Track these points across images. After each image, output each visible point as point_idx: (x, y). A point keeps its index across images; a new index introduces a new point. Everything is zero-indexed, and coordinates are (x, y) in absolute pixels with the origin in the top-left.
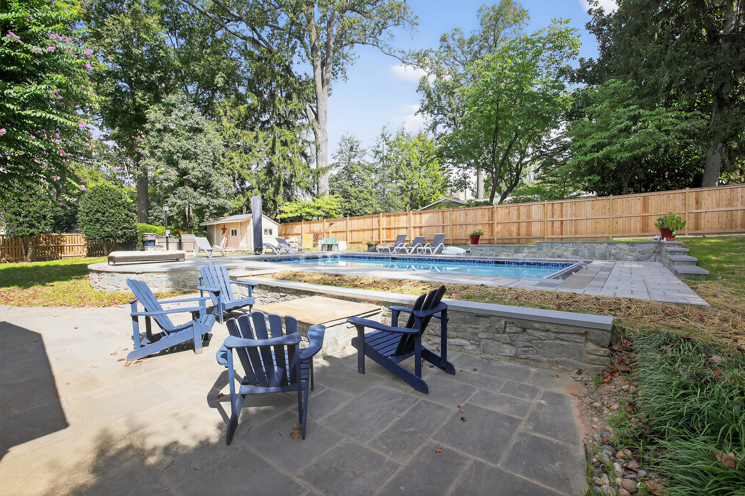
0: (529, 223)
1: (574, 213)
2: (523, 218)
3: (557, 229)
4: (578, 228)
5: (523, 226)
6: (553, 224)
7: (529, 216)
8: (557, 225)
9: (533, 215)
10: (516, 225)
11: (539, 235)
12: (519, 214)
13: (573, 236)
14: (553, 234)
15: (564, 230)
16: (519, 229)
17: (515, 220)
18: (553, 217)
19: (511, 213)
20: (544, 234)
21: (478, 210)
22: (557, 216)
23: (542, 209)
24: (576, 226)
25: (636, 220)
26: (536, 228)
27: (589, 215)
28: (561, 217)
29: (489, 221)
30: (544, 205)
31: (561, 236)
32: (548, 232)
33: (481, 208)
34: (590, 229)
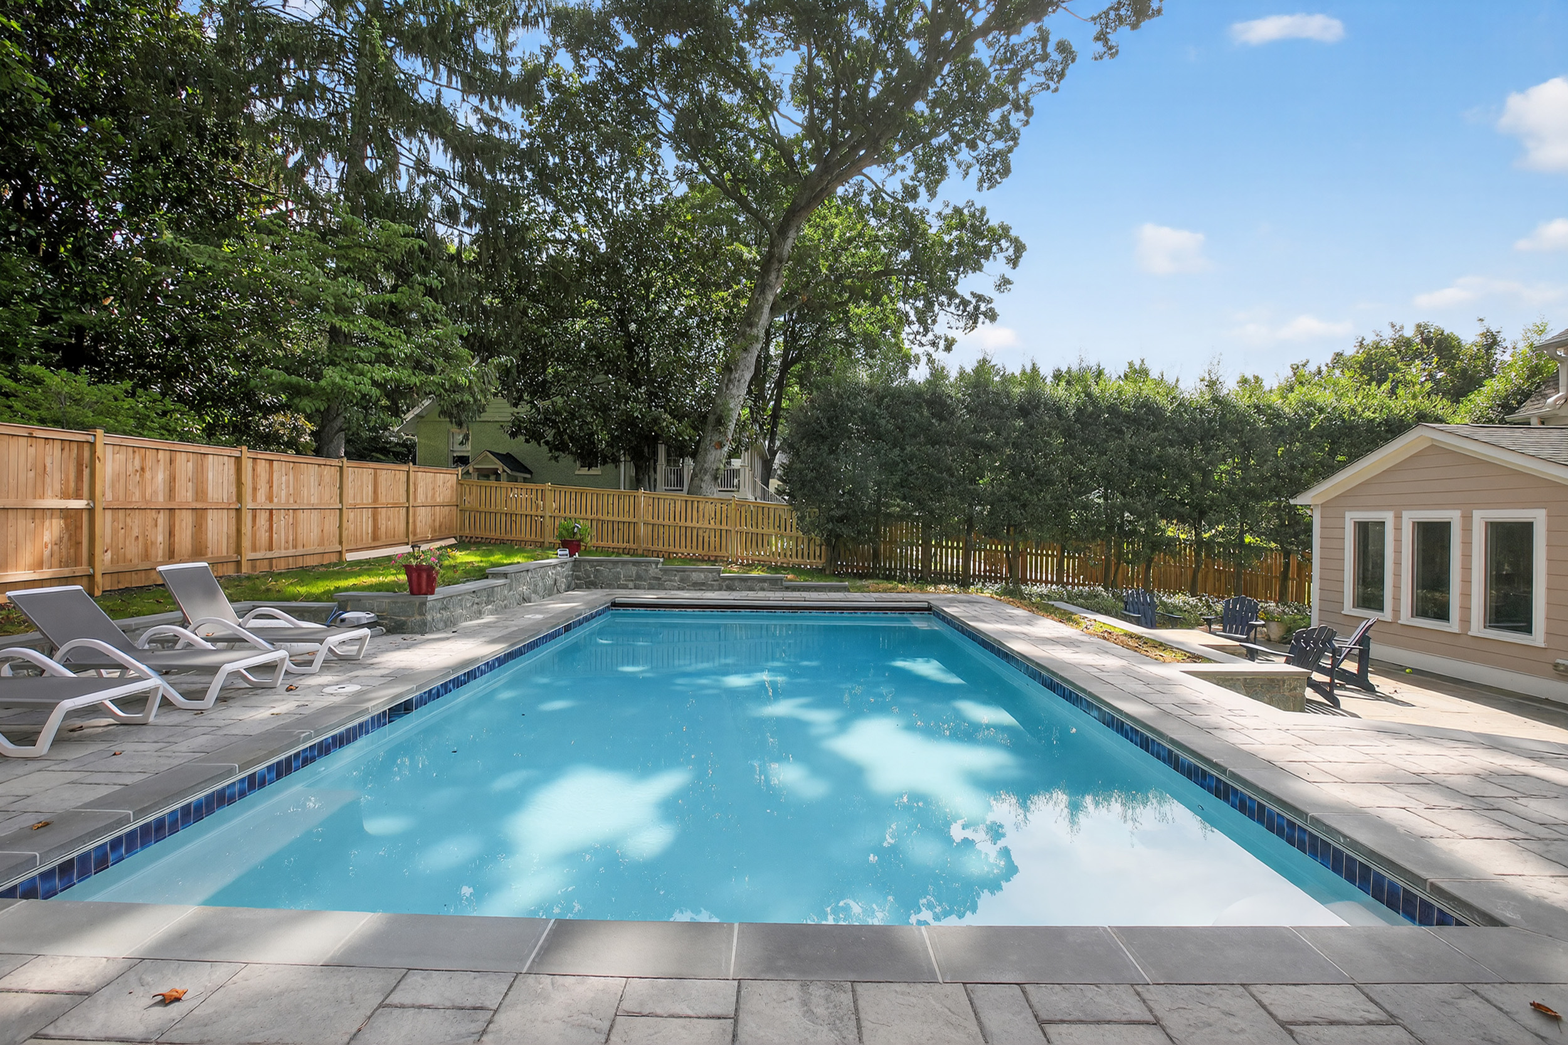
0: (200, 513)
1: (291, 492)
2: (185, 494)
3: (263, 536)
4: (299, 531)
5: (185, 523)
6: (254, 518)
7: (200, 492)
8: (263, 518)
9: (210, 487)
10: (162, 518)
11: (225, 554)
12: (172, 479)
13: (291, 552)
14: (254, 549)
15: (275, 536)
16: (171, 534)
17: (161, 499)
18: (254, 499)
19: (148, 474)
20: (238, 550)
21: (13, 442)
22: (262, 496)
23: (233, 471)
24: (295, 525)
25: (367, 515)
26: (218, 529)
27: (314, 500)
28: (270, 499)
29: (65, 495)
30: (238, 460)
31: (269, 555)
32: (246, 543)
33: (31, 436)
34: (315, 534)
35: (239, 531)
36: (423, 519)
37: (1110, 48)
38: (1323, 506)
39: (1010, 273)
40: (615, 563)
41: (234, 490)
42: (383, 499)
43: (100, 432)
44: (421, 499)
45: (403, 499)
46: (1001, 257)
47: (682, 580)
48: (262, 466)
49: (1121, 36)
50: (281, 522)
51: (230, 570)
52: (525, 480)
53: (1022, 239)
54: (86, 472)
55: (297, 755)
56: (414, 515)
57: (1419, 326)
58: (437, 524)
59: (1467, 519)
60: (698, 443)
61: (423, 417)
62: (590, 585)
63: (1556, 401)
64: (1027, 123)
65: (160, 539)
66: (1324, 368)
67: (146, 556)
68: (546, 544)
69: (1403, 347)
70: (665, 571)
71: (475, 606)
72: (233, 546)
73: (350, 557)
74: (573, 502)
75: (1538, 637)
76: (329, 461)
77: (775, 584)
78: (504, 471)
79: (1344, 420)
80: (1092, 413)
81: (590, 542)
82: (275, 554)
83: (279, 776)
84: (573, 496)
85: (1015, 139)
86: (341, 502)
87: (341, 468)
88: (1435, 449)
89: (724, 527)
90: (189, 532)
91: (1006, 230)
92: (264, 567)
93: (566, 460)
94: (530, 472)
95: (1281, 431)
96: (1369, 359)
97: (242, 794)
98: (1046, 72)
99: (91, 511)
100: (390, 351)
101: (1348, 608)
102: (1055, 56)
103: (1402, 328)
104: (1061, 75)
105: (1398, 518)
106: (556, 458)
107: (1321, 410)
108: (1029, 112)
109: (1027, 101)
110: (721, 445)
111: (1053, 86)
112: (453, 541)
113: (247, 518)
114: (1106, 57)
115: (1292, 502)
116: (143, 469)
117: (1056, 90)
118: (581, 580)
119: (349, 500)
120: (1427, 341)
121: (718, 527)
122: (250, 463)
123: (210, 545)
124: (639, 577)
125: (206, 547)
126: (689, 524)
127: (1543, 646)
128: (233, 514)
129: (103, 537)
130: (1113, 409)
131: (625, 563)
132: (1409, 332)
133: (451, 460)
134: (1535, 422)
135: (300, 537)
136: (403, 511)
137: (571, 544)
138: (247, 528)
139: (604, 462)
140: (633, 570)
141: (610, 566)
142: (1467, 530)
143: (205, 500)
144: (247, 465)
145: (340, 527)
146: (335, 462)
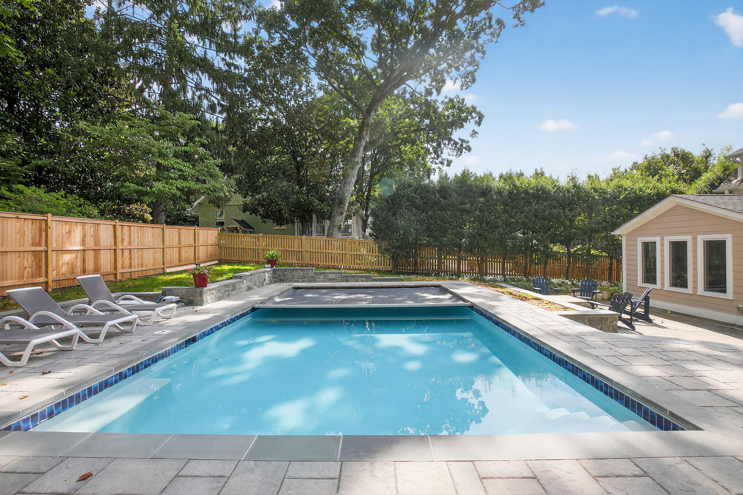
0: (97, 251)
1: (140, 240)
2: (90, 243)
3: (127, 261)
4: (144, 259)
5: (90, 256)
6: (123, 253)
7: (97, 242)
8: (126, 253)
9: (102, 239)
11: (109, 270)
13: (140, 269)
14: (123, 268)
15: (132, 261)
16: (84, 262)
18: (122, 244)
19: (72, 234)
20: (115, 268)
21: (9, 221)
22: (126, 243)
23: (112, 232)
24: (142, 256)
25: (176, 250)
26: (106, 259)
27: (151, 244)
28: (130, 244)
29: (33, 245)
30: (114, 226)
31: (130, 270)
32: (119, 265)
33: (17, 218)
34: (151, 261)
35: (115, 260)
36: (202, 253)
37: (522, 21)
38: (627, 235)
39: (476, 128)
40: (293, 270)
41: (113, 240)
42: (183, 243)
43: (50, 215)
44: (201, 242)
45: (193, 242)
46: (472, 121)
47: (324, 278)
48: (126, 229)
49: (526, 16)
50: (136, 255)
51: (112, 278)
52: (251, 232)
53: (482, 113)
54: (44, 234)
55: (142, 363)
56: (198, 251)
57: (673, 148)
58: (209, 254)
59: (695, 239)
60: (331, 213)
61: (201, 204)
62: (282, 281)
63: (737, 182)
64: (483, 58)
65: (79, 264)
66: (628, 169)
67: (72, 272)
68: (260, 262)
69: (665, 158)
70: (316, 274)
71: (226, 292)
72: (113, 266)
73: (168, 270)
74: (273, 242)
75: (729, 294)
76: (157, 226)
77: (368, 279)
78: (240, 228)
79: (636, 194)
80: (516, 194)
81: (280, 260)
82: (133, 270)
83: (133, 373)
84: (273, 240)
85: (477, 65)
86: (163, 245)
87: (163, 229)
88: (678, 206)
89: (344, 252)
90: (92, 261)
91: (474, 108)
92: (127, 276)
93: (270, 222)
94: (253, 229)
95: (606, 200)
96: (649, 165)
97: (116, 382)
98: (491, 34)
99: (46, 252)
100: (185, 174)
101: (640, 283)
102: (496, 26)
103: (665, 149)
104: (499, 35)
105: (662, 240)
106: (265, 222)
107: (626, 190)
108: (484, 53)
109: (483, 47)
110: (342, 214)
111: (494, 40)
112: (217, 262)
113: (119, 253)
114: (519, 26)
115: (612, 233)
116: (70, 232)
117: (496, 42)
118: (277, 278)
119: (167, 244)
120: (677, 155)
121: (341, 252)
122: (120, 227)
123: (102, 266)
124: (304, 277)
125: (100, 268)
126: (327, 251)
127: (732, 298)
128: (112, 251)
129: (52, 264)
130: (526, 192)
131: (297, 270)
132: (668, 152)
133: (215, 224)
134: (727, 192)
135: (144, 262)
136: (193, 248)
137: (272, 262)
138: (119, 259)
139: (287, 223)
140: (301, 273)
141: (290, 272)
142: (695, 245)
143: (99, 245)
144: (119, 229)
145: (163, 257)
146: (160, 226)
